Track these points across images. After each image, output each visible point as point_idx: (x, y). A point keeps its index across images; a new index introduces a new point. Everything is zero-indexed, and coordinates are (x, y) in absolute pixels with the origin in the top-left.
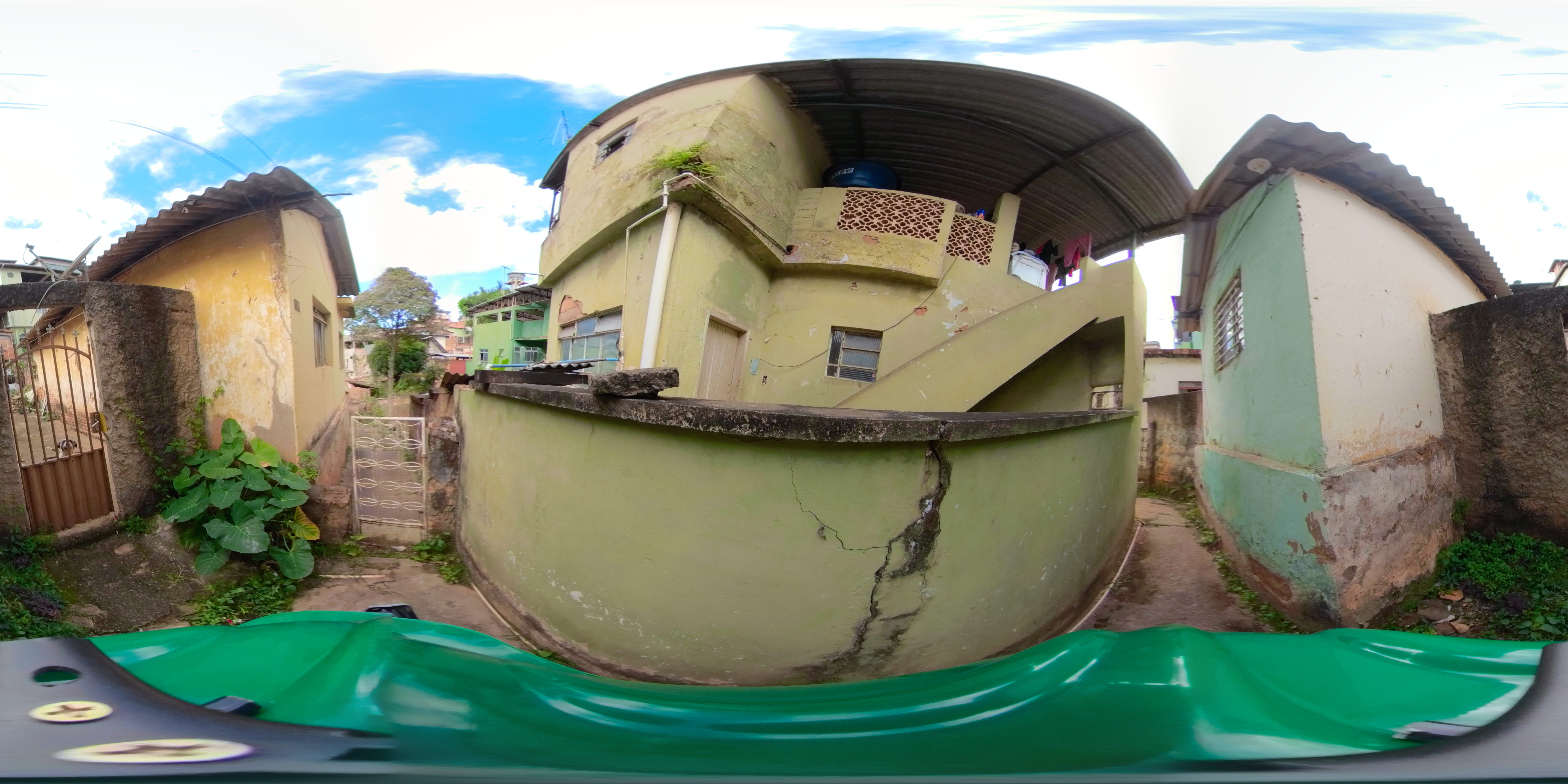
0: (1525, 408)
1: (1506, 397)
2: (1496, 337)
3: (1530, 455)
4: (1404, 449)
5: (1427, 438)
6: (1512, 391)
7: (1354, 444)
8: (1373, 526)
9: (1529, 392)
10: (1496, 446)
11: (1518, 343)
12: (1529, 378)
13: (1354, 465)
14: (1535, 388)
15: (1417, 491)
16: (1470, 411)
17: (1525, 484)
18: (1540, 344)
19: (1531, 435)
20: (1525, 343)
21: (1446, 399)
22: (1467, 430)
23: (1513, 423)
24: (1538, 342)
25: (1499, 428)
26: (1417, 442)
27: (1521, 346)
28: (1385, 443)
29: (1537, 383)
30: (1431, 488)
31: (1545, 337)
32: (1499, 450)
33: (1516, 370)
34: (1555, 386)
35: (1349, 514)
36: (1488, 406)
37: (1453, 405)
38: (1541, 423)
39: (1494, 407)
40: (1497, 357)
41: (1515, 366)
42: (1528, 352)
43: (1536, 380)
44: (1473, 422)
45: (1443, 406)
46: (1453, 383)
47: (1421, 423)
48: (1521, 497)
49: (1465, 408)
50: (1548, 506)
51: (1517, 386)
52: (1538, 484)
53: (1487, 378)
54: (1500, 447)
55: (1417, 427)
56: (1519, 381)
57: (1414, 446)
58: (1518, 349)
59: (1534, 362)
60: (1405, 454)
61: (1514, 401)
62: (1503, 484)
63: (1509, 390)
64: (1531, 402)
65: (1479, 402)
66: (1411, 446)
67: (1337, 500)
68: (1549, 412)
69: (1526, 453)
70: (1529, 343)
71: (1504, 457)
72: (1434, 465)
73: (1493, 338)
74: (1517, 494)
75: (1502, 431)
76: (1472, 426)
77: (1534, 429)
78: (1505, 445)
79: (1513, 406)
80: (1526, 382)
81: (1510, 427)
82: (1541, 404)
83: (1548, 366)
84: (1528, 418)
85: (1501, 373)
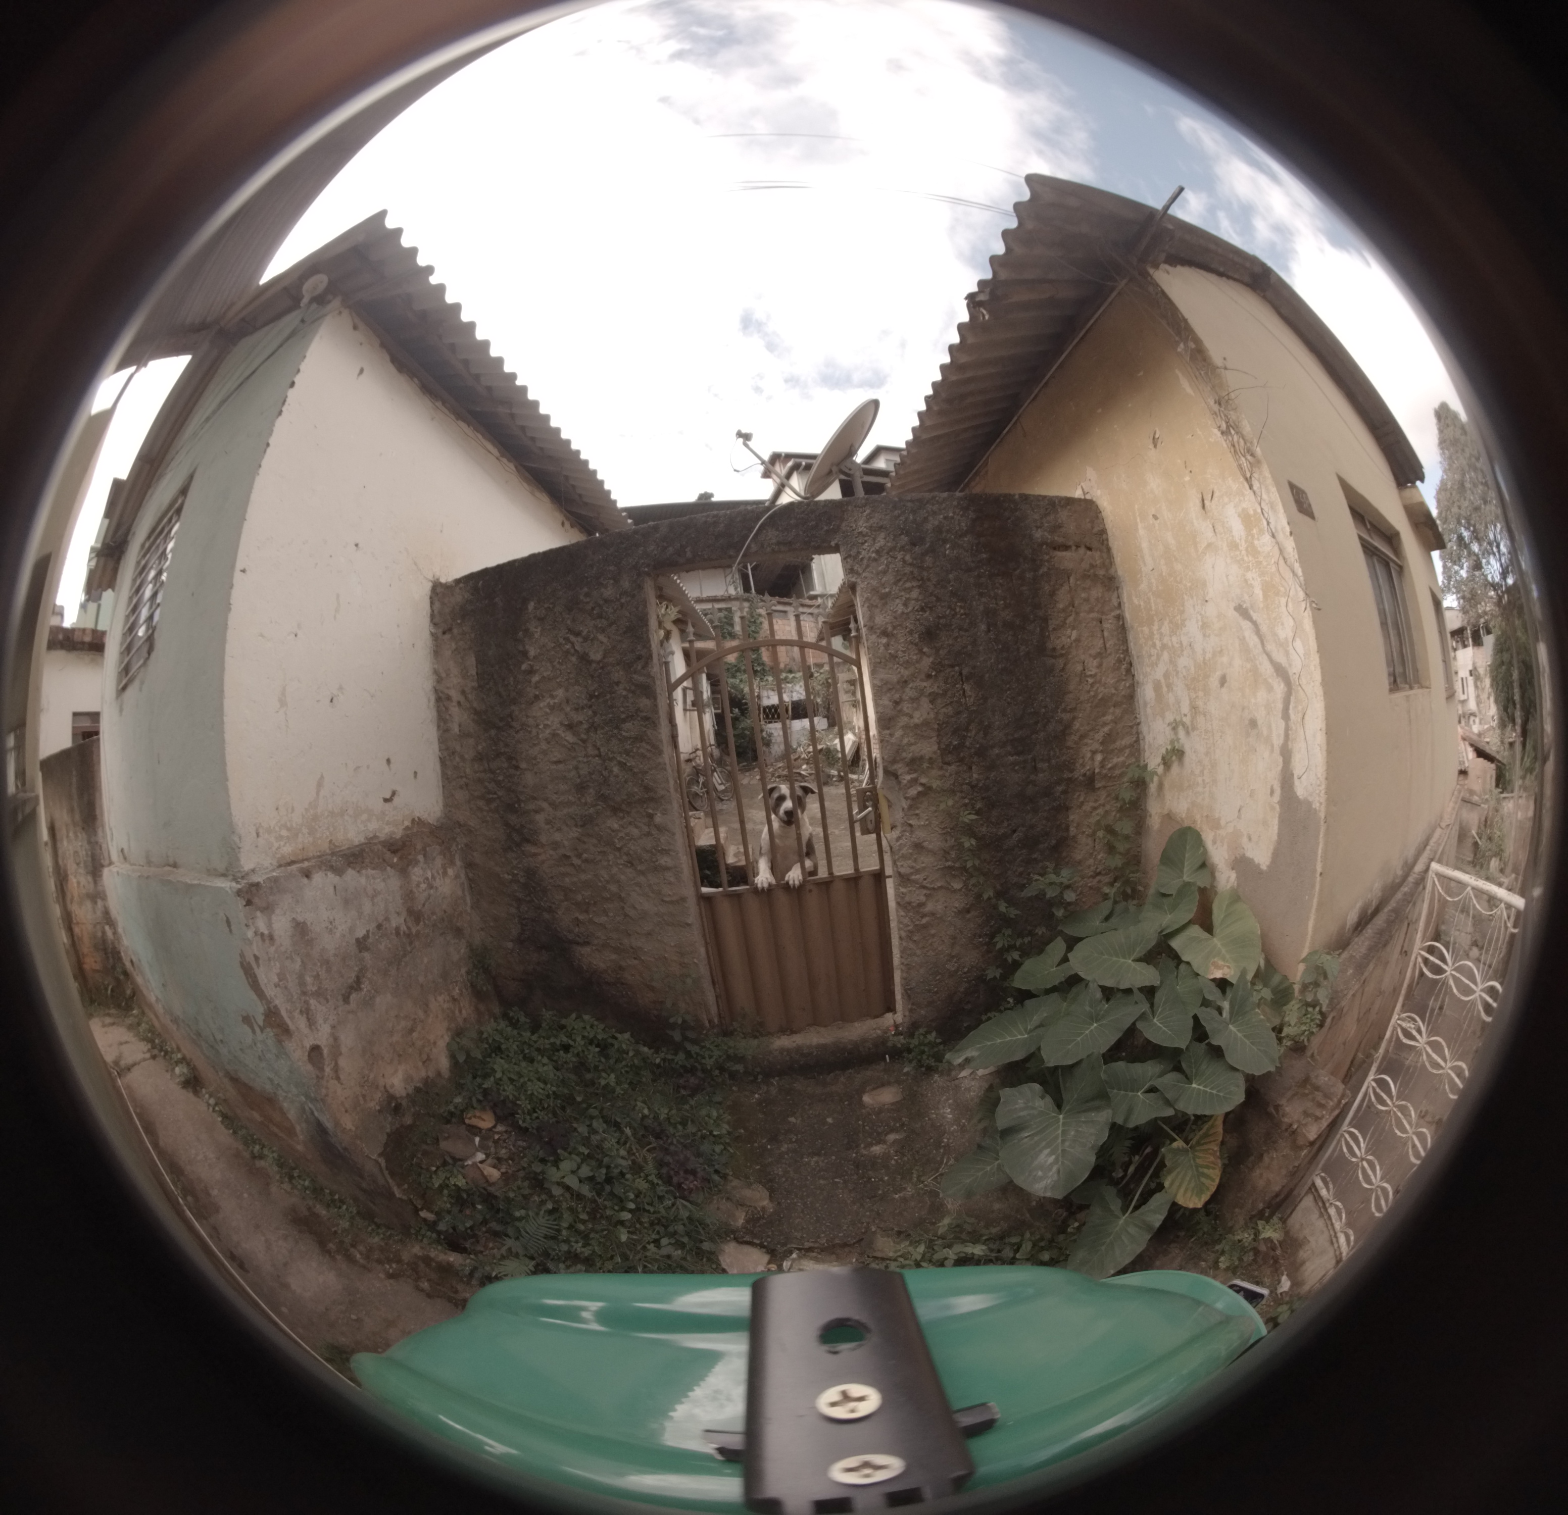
0: (576, 768)
1: (544, 746)
2: (532, 629)
3: (586, 861)
4: (363, 840)
5: (407, 823)
6: (554, 735)
7: (277, 829)
8: (323, 975)
9: (584, 736)
10: (528, 841)
11: (567, 640)
12: (583, 708)
13: (280, 866)
14: (593, 727)
15: (387, 919)
16: (485, 771)
17: (581, 917)
18: (605, 640)
19: (586, 822)
20: (580, 639)
21: (447, 749)
22: (480, 809)
23: (554, 797)
24: (601, 637)
25: (531, 806)
26: (387, 829)
27: (573, 644)
28: (328, 829)
29: (596, 719)
30: (415, 915)
31: (614, 627)
32: (533, 850)
33: (560, 693)
34: (628, 725)
35: (283, 949)
36: (514, 762)
37: (457, 759)
38: (603, 797)
39: (523, 765)
40: (532, 666)
41: (560, 685)
42: (584, 658)
43: (595, 713)
44: (489, 792)
45: (442, 761)
46: (459, 717)
47: (394, 793)
48: (578, 944)
49: (476, 766)
50: (623, 964)
51: (561, 724)
52: (603, 919)
53: (513, 707)
54: (535, 843)
55: (386, 800)
56: (566, 714)
57: (382, 836)
58: (568, 652)
59: (592, 677)
60: (363, 851)
61: (556, 755)
62: (546, 916)
63: (548, 731)
64: (586, 756)
65: (498, 755)
66: (375, 837)
67: (261, 924)
68: (617, 776)
69: (579, 856)
70: (586, 639)
71: (543, 862)
72: (417, 873)
73: (526, 631)
74: (570, 937)
75: (536, 812)
76: (489, 801)
77: (592, 810)
78: (543, 839)
79: (558, 762)
80: (577, 717)
81: (550, 804)
82: (604, 761)
83: (618, 683)
84: (581, 788)
85: (537, 697)
